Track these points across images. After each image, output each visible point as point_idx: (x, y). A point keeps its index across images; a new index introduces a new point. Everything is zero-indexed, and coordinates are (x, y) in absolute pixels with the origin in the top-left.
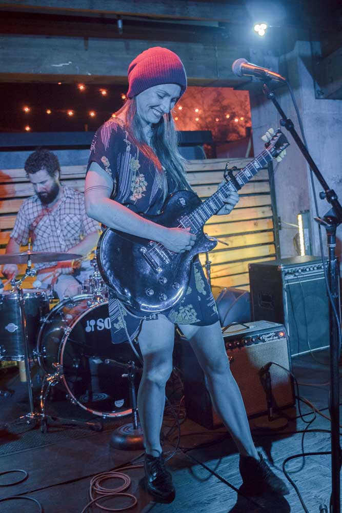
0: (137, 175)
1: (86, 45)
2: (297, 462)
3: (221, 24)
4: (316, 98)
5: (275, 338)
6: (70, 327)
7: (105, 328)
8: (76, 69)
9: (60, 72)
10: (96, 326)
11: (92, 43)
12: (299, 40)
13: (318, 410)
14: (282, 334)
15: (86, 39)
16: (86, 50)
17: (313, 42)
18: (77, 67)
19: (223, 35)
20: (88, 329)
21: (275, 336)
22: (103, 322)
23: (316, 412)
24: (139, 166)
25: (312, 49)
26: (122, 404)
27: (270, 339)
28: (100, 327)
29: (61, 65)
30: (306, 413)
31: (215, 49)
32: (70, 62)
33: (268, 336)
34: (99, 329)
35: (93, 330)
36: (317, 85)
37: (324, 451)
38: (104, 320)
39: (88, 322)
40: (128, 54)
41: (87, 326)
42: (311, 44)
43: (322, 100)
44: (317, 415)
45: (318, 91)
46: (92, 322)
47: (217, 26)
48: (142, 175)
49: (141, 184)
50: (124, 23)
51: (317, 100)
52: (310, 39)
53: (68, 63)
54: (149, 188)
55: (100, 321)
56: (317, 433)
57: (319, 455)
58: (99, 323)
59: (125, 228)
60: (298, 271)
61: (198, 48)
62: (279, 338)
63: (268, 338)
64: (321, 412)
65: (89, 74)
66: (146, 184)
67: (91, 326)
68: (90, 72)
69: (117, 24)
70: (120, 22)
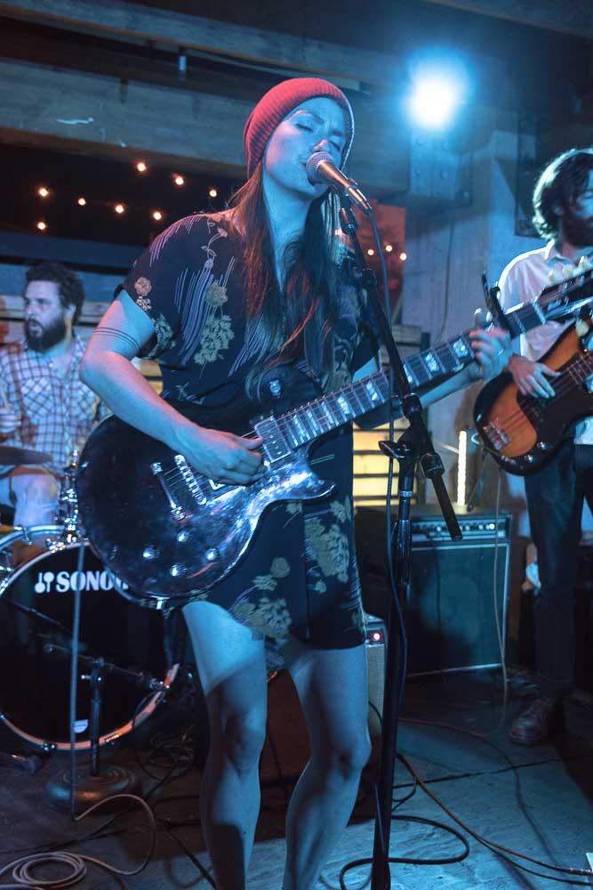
0: (218, 316)
1: (124, 93)
2: (359, 873)
3: (363, 85)
4: (517, 234)
7: (70, 589)
8: (101, 133)
9: (71, 134)
10: (54, 583)
11: (135, 89)
12: (501, 129)
13: (422, 782)
15: (124, 82)
16: (123, 101)
17: (523, 136)
18: (103, 130)
20: (40, 588)
22: (69, 579)
23: (418, 783)
24: (225, 298)
25: (520, 146)
26: (85, 728)
28: (62, 587)
29: (74, 122)
30: (403, 783)
32: (91, 120)
34: (60, 590)
35: (48, 590)
36: (520, 210)
37: (415, 857)
38: (70, 575)
39: (41, 575)
40: (196, 119)
41: (37, 582)
42: (520, 141)
43: (527, 239)
44: (419, 789)
45: (521, 222)
46: (49, 577)
48: (227, 318)
49: (221, 334)
50: (190, 61)
51: (517, 237)
52: (520, 131)
53: (87, 119)
54: (236, 346)
55: (64, 576)
56: (412, 823)
57: (404, 865)
58: (60, 580)
60: (435, 530)
64: (428, 786)
65: (123, 145)
67: (45, 583)
68: (125, 142)
69: (177, 62)
70: (183, 60)
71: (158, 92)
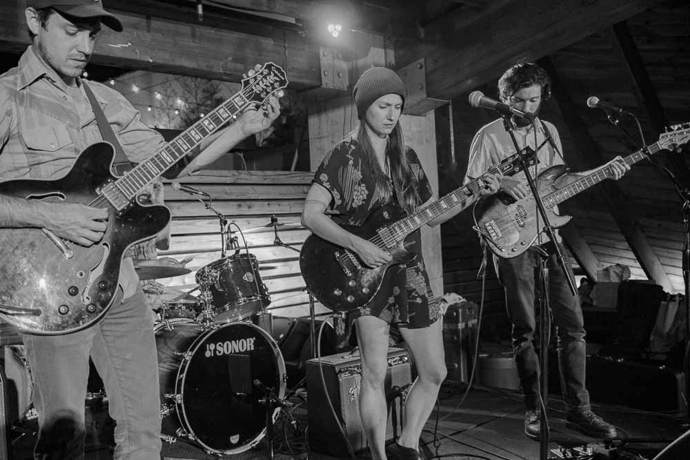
0: (359, 185)
1: (148, 25)
3: (297, 20)
5: (400, 362)
6: (192, 350)
7: (224, 353)
8: (136, 53)
9: (119, 55)
10: (215, 350)
11: (156, 24)
12: (375, 46)
14: (406, 358)
15: (149, 18)
16: (149, 31)
17: (388, 50)
18: (137, 51)
19: (300, 32)
20: (208, 354)
21: (400, 360)
22: (223, 347)
24: (361, 177)
25: (386, 56)
26: (238, 440)
27: (397, 363)
28: (220, 352)
29: (119, 46)
31: (285, 47)
32: (129, 44)
33: (394, 360)
34: (218, 354)
35: (212, 355)
38: (223, 344)
39: (208, 346)
40: (194, 42)
41: (206, 350)
42: (385, 53)
46: (212, 346)
47: (294, 22)
48: (363, 185)
49: (362, 192)
50: (205, 8)
52: (385, 47)
53: (127, 44)
54: (370, 196)
55: (220, 345)
58: (219, 348)
59: (323, 235)
61: (268, 43)
62: (403, 362)
63: (395, 362)
65: (151, 61)
66: (367, 192)
67: (211, 351)
68: (151, 58)
69: (196, 8)
70: (200, 7)
71: (170, 25)
